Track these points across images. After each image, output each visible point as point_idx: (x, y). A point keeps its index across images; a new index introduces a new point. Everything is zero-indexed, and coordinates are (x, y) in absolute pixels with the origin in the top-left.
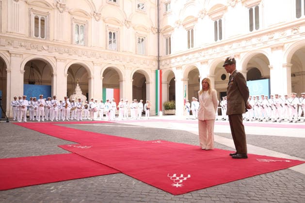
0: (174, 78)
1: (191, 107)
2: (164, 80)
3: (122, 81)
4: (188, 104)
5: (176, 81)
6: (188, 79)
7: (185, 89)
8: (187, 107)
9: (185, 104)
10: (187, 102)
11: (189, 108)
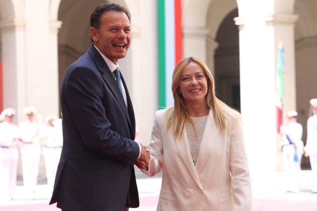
0: (235, 13)
1: (304, 139)
2: (193, 19)
3: (12, 28)
5: (243, 25)
6: (295, 18)
7: (279, 65)
8: (291, 143)
9: (282, 127)
10: (290, 118)
11: (295, 147)
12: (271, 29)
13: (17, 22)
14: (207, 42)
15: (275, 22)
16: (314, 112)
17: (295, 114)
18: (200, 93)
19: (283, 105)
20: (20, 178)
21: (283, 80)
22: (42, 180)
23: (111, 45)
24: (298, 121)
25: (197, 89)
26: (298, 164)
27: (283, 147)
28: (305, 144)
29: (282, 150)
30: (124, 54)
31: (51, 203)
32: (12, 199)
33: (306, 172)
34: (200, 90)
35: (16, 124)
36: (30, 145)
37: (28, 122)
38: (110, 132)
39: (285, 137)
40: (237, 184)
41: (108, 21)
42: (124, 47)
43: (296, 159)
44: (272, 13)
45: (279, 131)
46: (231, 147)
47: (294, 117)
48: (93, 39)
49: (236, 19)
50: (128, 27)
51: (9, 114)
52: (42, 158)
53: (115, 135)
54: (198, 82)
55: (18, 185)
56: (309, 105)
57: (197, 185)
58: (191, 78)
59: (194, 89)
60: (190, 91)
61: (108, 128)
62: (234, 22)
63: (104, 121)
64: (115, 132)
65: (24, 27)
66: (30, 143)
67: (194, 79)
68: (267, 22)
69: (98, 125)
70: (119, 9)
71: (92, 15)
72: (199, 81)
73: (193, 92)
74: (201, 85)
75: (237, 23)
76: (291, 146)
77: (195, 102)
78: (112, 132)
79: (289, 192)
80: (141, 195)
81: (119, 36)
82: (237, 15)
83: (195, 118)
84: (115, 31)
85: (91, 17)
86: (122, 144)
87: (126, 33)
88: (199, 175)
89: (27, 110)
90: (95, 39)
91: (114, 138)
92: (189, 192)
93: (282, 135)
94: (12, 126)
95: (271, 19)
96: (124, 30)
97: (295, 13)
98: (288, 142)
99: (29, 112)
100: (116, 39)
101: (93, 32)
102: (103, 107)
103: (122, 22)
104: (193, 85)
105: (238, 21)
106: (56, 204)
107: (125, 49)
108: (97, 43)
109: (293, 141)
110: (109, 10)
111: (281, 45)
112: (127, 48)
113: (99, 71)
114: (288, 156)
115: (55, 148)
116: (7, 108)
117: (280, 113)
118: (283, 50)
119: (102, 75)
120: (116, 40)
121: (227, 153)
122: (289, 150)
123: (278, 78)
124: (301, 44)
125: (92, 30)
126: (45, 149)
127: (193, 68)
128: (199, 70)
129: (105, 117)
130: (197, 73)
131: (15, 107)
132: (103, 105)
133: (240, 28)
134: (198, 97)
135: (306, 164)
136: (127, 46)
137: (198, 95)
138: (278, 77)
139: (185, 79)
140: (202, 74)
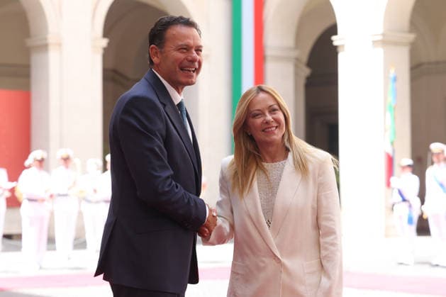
0: (333, 30)
1: (422, 195)
2: (279, 37)
3: (44, 47)
4: (409, 182)
5: (343, 46)
6: (412, 37)
7: (390, 99)
8: (404, 200)
9: (393, 180)
10: (403, 168)
11: (410, 206)
12: (380, 51)
13: (51, 39)
14: (296, 66)
15: (385, 42)
16: (435, 159)
17: (410, 162)
18: (276, 131)
19: (394, 151)
20: (51, 241)
21: (395, 118)
22: (80, 244)
23: (178, 69)
24: (414, 172)
25: (273, 127)
26: (414, 228)
27: (393, 205)
28: (423, 202)
29: (393, 209)
30: (193, 80)
31: (97, 274)
32: (41, 268)
33: (424, 239)
34: (277, 127)
35: (48, 170)
36: (65, 197)
37: (62, 168)
38: (171, 182)
39: (396, 193)
40: (326, 249)
41: (175, 37)
42: (194, 71)
43: (410, 221)
44: (381, 31)
45: (388, 184)
46: (318, 201)
47: (409, 166)
48: (153, 60)
49: (334, 38)
50: (201, 46)
51: (39, 158)
52: (80, 214)
53: (177, 187)
54: (273, 118)
55: (49, 249)
56: (429, 150)
57: (273, 253)
58: (263, 114)
59: (269, 128)
60: (263, 131)
61: (168, 177)
62: (332, 41)
63: (164, 168)
64: (178, 184)
65: (60, 45)
66: (65, 195)
67: (267, 114)
68: (374, 42)
69: (156, 171)
70: (189, 23)
71: (152, 30)
72: (274, 116)
73: (269, 132)
74: (277, 121)
75: (335, 43)
76: (405, 205)
77: (271, 143)
78: (174, 183)
79: (401, 264)
80: (201, 265)
81: (190, 58)
82: (336, 33)
83: (270, 164)
84: (185, 51)
85: (151, 32)
86: (186, 201)
87: (198, 54)
88: (274, 239)
89: (62, 153)
90: (155, 60)
91: (177, 191)
92: (263, 262)
93: (393, 189)
94: (43, 173)
95: (380, 38)
96: (196, 51)
97: (411, 31)
98: (401, 199)
99: (65, 156)
100: (186, 61)
101: (154, 51)
102: (165, 150)
103: (194, 40)
104: (267, 123)
105: (336, 40)
106: (102, 276)
107: (195, 74)
108: (158, 67)
109: (407, 197)
110: (177, 24)
111: (392, 73)
112: (198, 73)
113: (161, 103)
114: (401, 217)
115: (97, 202)
116: (37, 149)
117: (390, 161)
118: (395, 79)
119: (164, 108)
120: (186, 63)
121: (313, 208)
122: (402, 209)
123: (389, 116)
124: (418, 71)
125: (152, 48)
126: (83, 203)
127: (264, 100)
128: (271, 102)
129: (166, 162)
130: (270, 106)
131: (46, 149)
132: (165, 148)
133: (339, 49)
134: (275, 137)
135: (423, 228)
136: (197, 70)
137: (274, 134)
138: (388, 114)
139: (255, 116)
140: (276, 107)
